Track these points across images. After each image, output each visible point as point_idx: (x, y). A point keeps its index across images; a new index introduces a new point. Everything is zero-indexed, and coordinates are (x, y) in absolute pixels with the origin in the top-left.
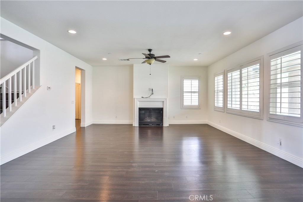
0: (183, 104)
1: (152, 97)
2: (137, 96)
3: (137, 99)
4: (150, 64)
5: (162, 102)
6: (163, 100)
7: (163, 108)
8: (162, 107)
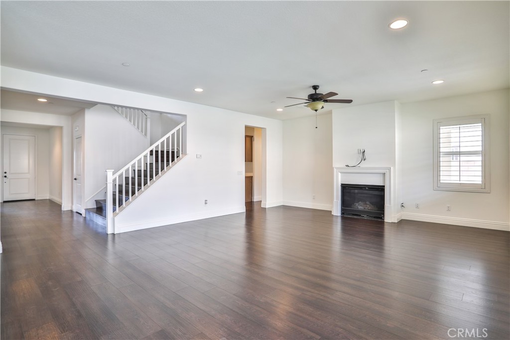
0: (439, 180)
1: (364, 165)
2: (338, 163)
3: (337, 168)
4: (316, 110)
5: (382, 175)
6: (383, 171)
7: (384, 186)
8: (381, 184)
